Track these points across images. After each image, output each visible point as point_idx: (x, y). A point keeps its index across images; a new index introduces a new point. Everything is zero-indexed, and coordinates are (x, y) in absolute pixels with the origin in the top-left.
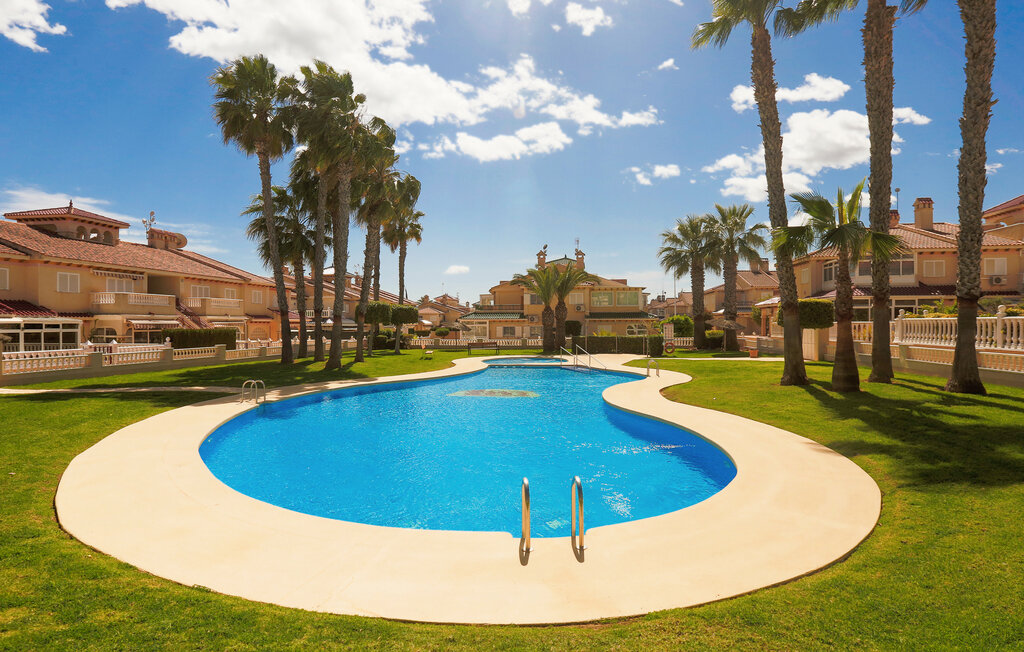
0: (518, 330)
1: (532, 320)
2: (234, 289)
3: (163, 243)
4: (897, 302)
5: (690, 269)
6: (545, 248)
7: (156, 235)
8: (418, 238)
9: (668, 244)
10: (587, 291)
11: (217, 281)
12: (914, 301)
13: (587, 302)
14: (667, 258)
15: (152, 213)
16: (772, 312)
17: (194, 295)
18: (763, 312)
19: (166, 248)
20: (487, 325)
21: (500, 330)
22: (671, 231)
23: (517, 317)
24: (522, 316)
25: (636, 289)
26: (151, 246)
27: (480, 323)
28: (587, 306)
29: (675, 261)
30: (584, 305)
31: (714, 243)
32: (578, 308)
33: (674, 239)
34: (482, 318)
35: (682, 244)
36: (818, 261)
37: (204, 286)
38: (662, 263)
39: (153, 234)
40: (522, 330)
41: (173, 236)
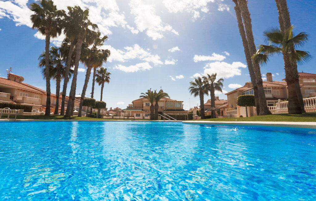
0: (141, 114)
1: (146, 111)
2: (39, 96)
3: (14, 79)
4: (268, 102)
5: (199, 94)
6: (151, 89)
7: (11, 76)
8: (108, 81)
9: (192, 86)
10: (164, 102)
11: (31, 92)
12: (273, 102)
13: (165, 105)
14: (191, 90)
15: (11, 68)
16: (224, 109)
17: (21, 95)
18: (221, 110)
19: (15, 81)
20: (131, 113)
21: (135, 114)
22: (192, 81)
23: (141, 110)
24: (143, 110)
25: (180, 102)
26: (8, 79)
27: (128, 112)
28: (165, 107)
29: (194, 91)
30: (163, 107)
31: (207, 85)
32: (162, 107)
33: (194, 84)
34: (129, 111)
35: (196, 85)
36: (240, 91)
37: (25, 93)
38: (190, 92)
39: (10, 75)
40: (142, 115)
41: (18, 77)
